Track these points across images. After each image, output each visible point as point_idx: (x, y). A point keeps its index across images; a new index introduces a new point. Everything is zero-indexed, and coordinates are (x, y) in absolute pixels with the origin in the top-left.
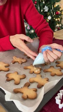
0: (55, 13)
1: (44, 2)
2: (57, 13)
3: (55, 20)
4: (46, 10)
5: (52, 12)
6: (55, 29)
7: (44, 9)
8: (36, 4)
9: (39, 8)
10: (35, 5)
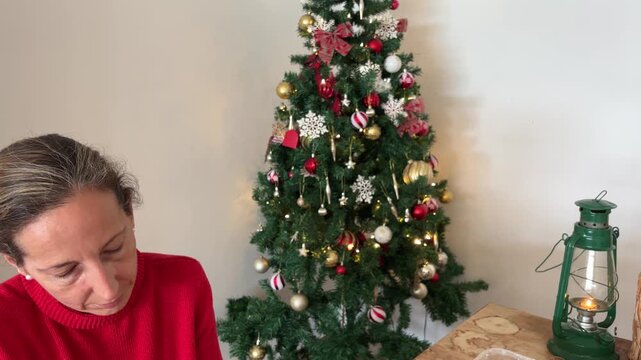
0: (411, 212)
1: (350, 165)
2: (417, 212)
3: (410, 241)
4: (366, 197)
5: (393, 208)
6: (417, 288)
7: (354, 188)
8: (313, 171)
9: (328, 190)
10: (307, 175)
